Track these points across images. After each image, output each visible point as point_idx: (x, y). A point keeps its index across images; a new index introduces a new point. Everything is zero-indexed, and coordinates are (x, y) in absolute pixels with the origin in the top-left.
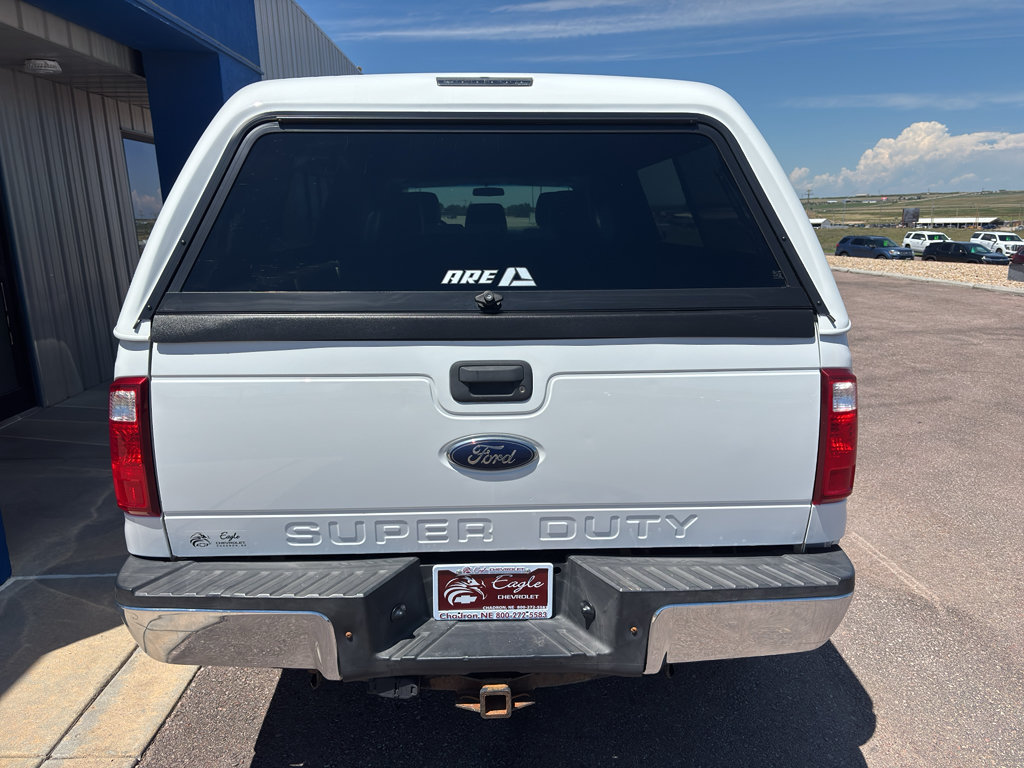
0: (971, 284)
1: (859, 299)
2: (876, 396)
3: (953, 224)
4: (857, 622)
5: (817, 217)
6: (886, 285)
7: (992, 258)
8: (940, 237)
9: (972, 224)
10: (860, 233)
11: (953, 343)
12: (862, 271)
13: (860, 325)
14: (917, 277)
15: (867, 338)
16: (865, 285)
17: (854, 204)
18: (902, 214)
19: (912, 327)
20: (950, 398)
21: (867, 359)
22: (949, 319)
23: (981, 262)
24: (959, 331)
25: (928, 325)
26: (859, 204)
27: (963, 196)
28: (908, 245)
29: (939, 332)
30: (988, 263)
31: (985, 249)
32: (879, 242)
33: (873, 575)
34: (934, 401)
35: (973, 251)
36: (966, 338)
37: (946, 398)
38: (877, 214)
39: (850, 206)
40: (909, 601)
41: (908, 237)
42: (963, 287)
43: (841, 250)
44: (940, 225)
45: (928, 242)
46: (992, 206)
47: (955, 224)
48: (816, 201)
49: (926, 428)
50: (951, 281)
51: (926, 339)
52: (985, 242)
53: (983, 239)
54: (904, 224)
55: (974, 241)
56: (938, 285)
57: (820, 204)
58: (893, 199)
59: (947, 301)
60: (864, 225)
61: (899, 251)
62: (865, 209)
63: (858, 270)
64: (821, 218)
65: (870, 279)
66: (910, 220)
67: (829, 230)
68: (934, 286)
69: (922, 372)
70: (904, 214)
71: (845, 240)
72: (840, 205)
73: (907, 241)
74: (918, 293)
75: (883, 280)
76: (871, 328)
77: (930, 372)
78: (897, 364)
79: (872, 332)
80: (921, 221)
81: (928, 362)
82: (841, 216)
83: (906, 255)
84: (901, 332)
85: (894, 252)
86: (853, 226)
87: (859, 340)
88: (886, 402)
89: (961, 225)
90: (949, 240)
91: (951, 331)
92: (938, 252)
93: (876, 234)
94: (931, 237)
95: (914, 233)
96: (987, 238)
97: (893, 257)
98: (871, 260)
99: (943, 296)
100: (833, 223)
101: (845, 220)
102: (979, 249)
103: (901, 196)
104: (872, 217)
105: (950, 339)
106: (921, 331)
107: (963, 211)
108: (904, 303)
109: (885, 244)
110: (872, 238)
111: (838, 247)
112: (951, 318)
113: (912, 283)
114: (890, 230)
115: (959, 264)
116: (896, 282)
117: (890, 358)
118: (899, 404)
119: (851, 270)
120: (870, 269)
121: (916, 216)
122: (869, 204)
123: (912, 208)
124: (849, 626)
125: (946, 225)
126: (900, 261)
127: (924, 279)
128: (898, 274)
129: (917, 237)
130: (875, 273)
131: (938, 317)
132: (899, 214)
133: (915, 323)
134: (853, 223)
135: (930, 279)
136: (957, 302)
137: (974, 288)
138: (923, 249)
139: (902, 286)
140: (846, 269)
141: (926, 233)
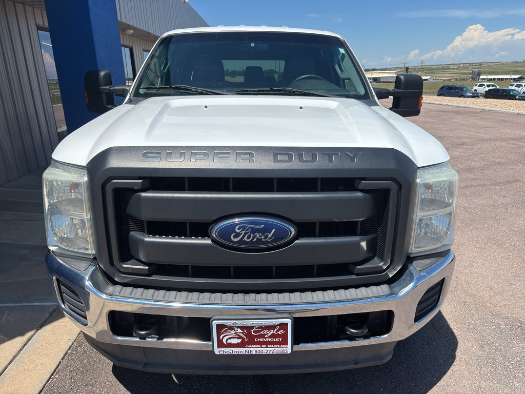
0: (516, 112)
1: (456, 121)
2: (475, 179)
3: (498, 79)
4: (488, 344)
5: (426, 76)
6: (469, 112)
7: (522, 97)
8: (493, 86)
9: (508, 79)
10: (450, 84)
11: (514, 146)
12: (454, 104)
13: (458, 136)
14: (485, 108)
15: (464, 144)
16: (457, 113)
17: (446, 68)
18: (471, 74)
19: (489, 136)
20: (519, 181)
21: (466, 156)
22: (508, 132)
23: (516, 99)
24: (515, 139)
25: (497, 135)
26: (448, 68)
27: (502, 64)
28: (476, 90)
29: (504, 140)
30: (519, 100)
31: (518, 92)
32: (461, 89)
33: (492, 306)
34: (510, 182)
35: (511, 93)
36: (521, 143)
37: (517, 181)
38: (458, 73)
39: (444, 69)
40: (519, 326)
41: (476, 86)
42: (512, 113)
43: (440, 93)
44: (491, 79)
45: (487, 89)
46: (518, 69)
47: (499, 79)
48: (426, 67)
49: (508, 200)
50: (503, 110)
51: (498, 144)
52: (517, 89)
53: (516, 87)
54: (472, 79)
55: (511, 88)
56: (498, 112)
57: (428, 68)
58: (467, 66)
59: (505, 121)
60: (451, 80)
61: (472, 93)
62: (452, 71)
63: (452, 104)
64: (428, 76)
65: (460, 109)
66: (476, 76)
67: (433, 83)
68: (495, 113)
69: (499, 164)
70: (473, 73)
71: (442, 88)
72: (439, 69)
73: (475, 88)
74: (488, 117)
75: (467, 110)
76: (465, 138)
77: (504, 164)
78: (484, 160)
79: (466, 140)
80: (482, 77)
81: (502, 158)
82: (439, 75)
83: (475, 95)
84: (483, 140)
85: (469, 94)
86: (445, 80)
87: (459, 145)
88: (482, 183)
89: (502, 79)
90: (498, 88)
91: (511, 139)
92: (492, 94)
93: (459, 84)
94: (488, 86)
95: (479, 84)
96: (518, 86)
97: (468, 97)
98: (458, 98)
99: (502, 118)
100: (435, 78)
101: (442, 77)
102: (515, 92)
103: (470, 64)
104: (455, 75)
105: (512, 144)
106: (494, 139)
107: (503, 72)
108: (481, 123)
109: (464, 90)
110: (457, 86)
111: (439, 91)
112: (509, 131)
113: (483, 111)
114: (465, 82)
115: (505, 101)
116: (474, 111)
117: (479, 156)
118: (490, 185)
119: (448, 104)
120: (458, 103)
121: (479, 74)
122: (454, 68)
123: (476, 70)
124: (483, 348)
125: (494, 79)
126: (473, 99)
127: (490, 109)
128: (474, 106)
129: (481, 85)
130: (462, 105)
131: (502, 131)
132: (469, 74)
133: (490, 134)
134: (445, 78)
135: (493, 109)
136: (510, 122)
137: (518, 114)
138: (484, 92)
139: (478, 113)
140: (446, 104)
141: (486, 84)
